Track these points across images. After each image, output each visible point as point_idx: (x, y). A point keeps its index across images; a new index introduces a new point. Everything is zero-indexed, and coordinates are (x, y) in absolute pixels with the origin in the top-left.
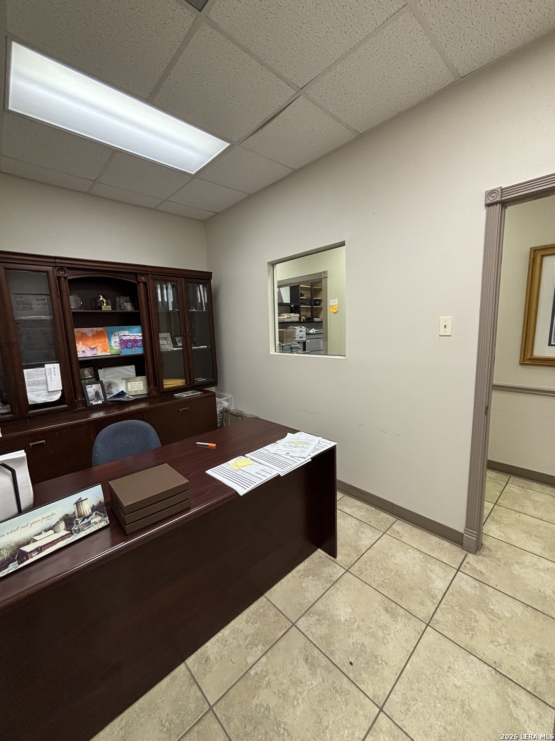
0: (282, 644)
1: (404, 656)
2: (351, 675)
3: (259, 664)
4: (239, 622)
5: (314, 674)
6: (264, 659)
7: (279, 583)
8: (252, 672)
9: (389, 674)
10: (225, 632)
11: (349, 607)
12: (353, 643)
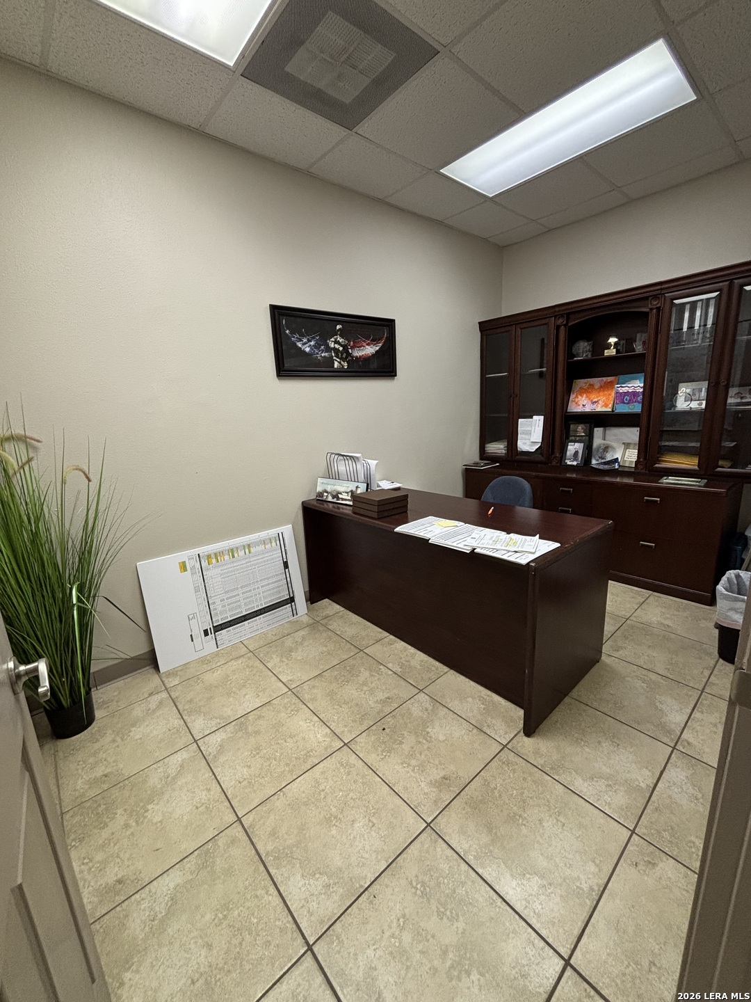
0: (403, 683)
1: (388, 778)
2: (374, 728)
3: (387, 670)
4: (421, 656)
5: (377, 702)
6: (390, 672)
7: (468, 680)
8: (381, 667)
9: (372, 759)
10: (412, 650)
11: (445, 738)
12: (404, 735)
